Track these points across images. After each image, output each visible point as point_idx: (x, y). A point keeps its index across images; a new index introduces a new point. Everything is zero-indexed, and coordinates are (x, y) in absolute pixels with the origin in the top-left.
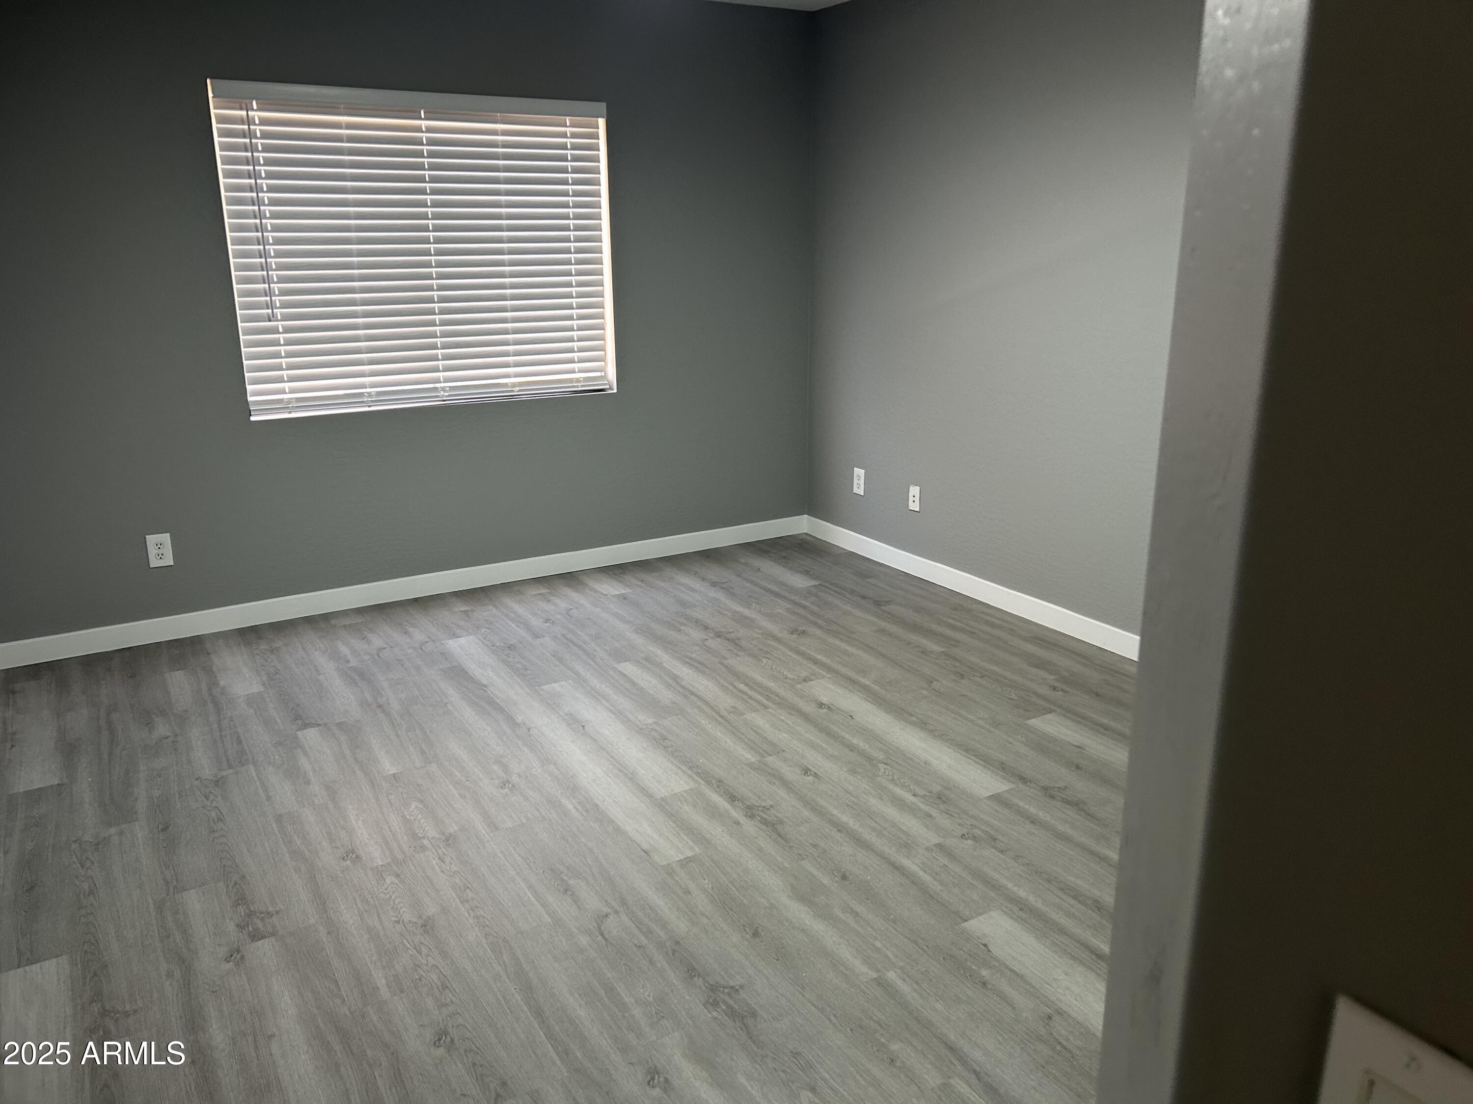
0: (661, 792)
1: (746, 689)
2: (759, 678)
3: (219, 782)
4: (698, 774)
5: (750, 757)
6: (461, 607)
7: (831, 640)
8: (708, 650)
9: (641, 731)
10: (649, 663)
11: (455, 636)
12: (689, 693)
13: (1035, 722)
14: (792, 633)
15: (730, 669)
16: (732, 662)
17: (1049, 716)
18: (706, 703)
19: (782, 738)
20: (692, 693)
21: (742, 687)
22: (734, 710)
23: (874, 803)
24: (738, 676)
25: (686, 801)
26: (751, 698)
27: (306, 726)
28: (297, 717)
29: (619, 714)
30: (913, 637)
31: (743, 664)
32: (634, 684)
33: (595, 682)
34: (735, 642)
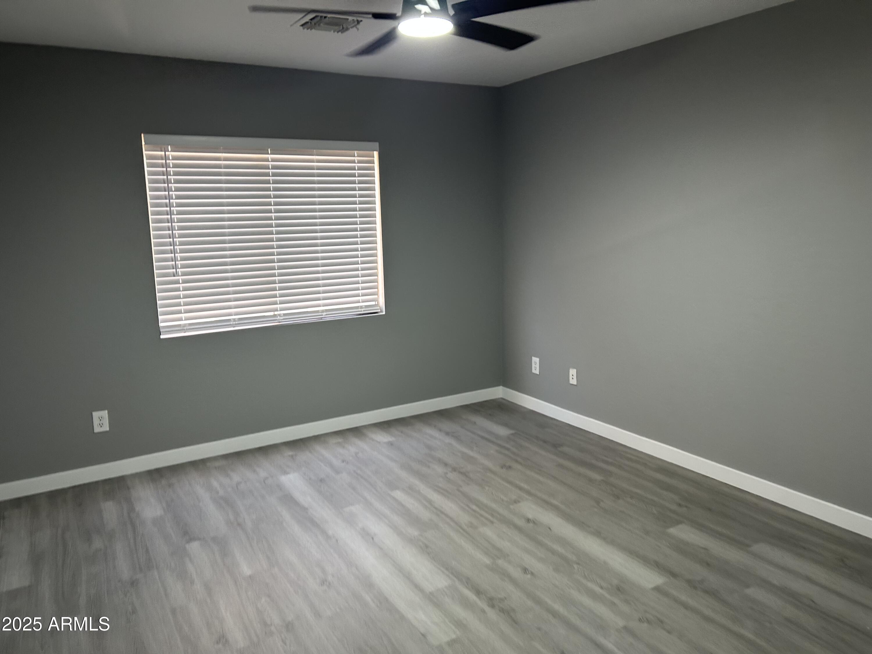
0: (429, 587)
1: (477, 509)
2: (484, 500)
3: (134, 583)
4: (452, 573)
5: (487, 561)
6: (289, 453)
7: (528, 472)
8: (449, 481)
9: (411, 541)
10: (411, 490)
11: (285, 473)
12: (440, 512)
13: (672, 531)
14: (502, 468)
15: (464, 494)
16: (466, 489)
17: (680, 526)
18: (451, 519)
19: (505, 545)
20: (442, 513)
21: (474, 507)
22: (471, 525)
23: (575, 594)
24: (471, 500)
25: (447, 595)
26: (482, 516)
27: (191, 540)
28: (186, 533)
29: (395, 528)
30: (582, 470)
31: (473, 491)
32: (403, 506)
33: (378, 505)
34: (465, 474)
